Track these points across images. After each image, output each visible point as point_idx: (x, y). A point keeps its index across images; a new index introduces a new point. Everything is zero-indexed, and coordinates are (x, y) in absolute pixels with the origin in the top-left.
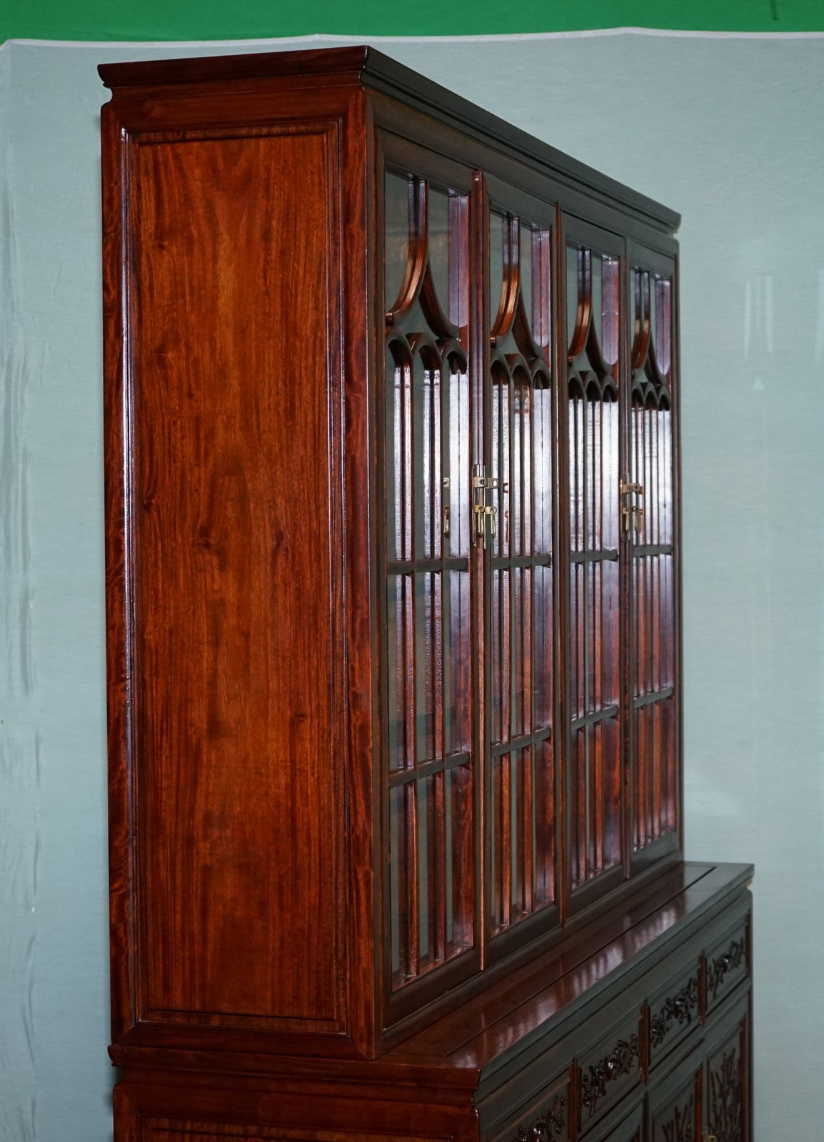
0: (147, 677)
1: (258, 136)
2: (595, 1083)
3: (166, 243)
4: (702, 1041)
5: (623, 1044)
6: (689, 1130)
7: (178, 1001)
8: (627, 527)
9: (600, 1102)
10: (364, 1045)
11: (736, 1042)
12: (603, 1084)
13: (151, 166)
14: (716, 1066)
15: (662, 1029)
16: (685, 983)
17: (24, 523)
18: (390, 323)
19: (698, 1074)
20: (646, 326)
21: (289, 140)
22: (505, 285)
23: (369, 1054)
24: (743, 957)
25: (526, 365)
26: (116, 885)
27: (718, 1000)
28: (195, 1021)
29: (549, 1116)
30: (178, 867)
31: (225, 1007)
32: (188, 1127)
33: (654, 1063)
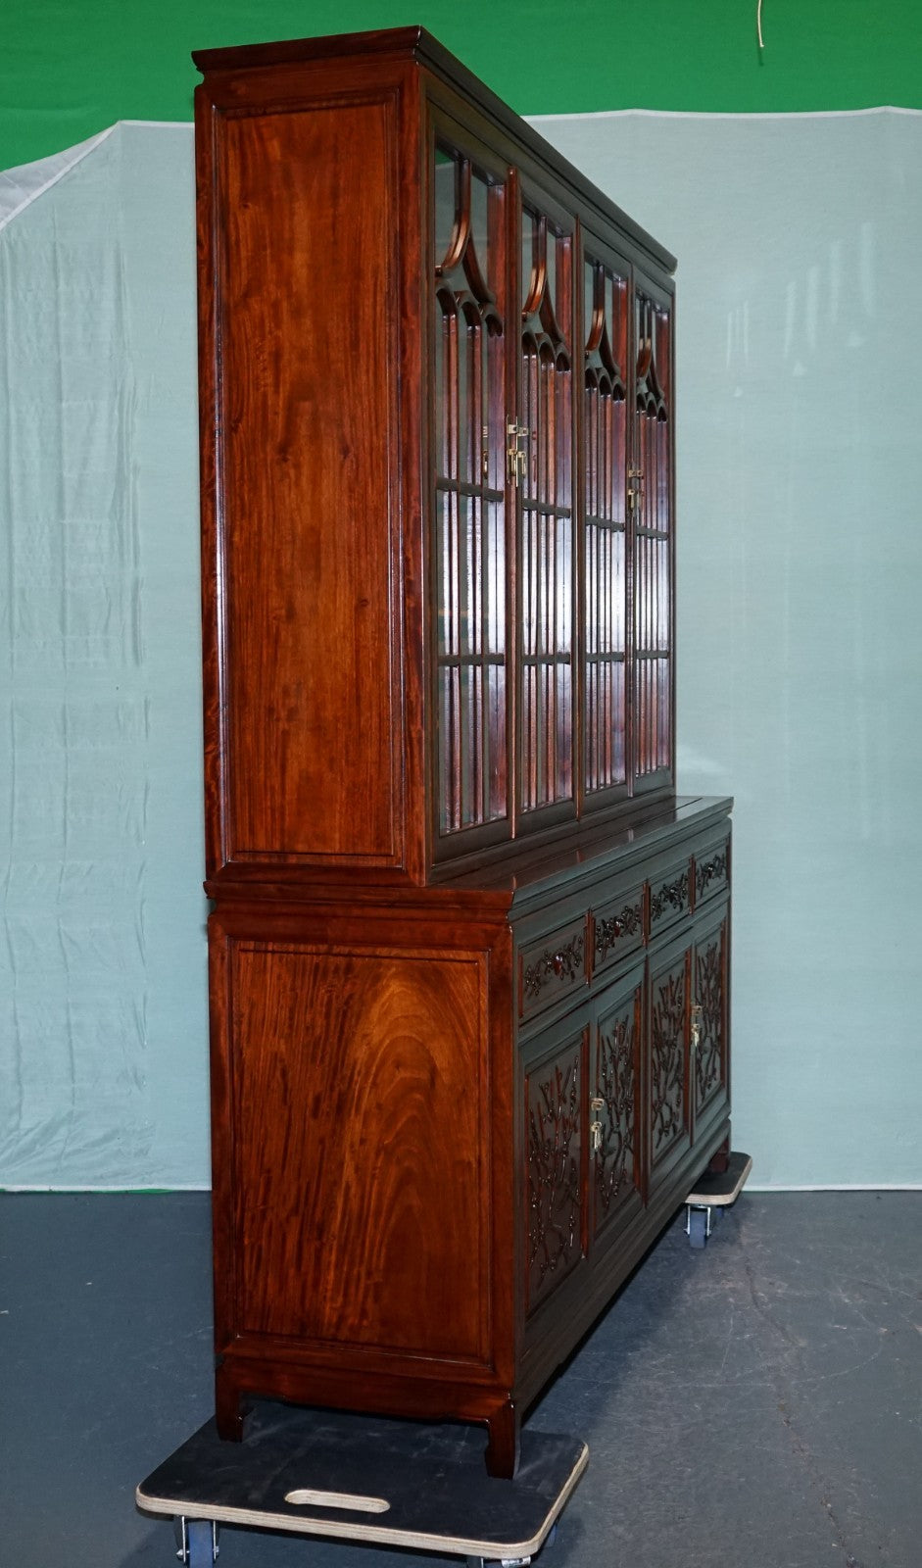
0: (235, 573)
1: (328, 108)
2: (606, 934)
3: (249, 204)
4: (691, 928)
5: (628, 910)
6: (680, 998)
7: (261, 843)
8: (632, 506)
9: (610, 951)
10: (417, 876)
11: (717, 938)
12: (613, 938)
13: (237, 137)
14: (702, 951)
15: (660, 909)
16: (677, 877)
17: (135, 525)
18: (439, 274)
19: (687, 954)
20: (648, 344)
21: (354, 110)
22: (534, 273)
23: (421, 882)
24: (724, 871)
25: (551, 345)
26: (210, 748)
27: (705, 899)
28: (275, 860)
29: (570, 949)
30: (262, 732)
31: (301, 847)
32: (270, 948)
33: (653, 934)
